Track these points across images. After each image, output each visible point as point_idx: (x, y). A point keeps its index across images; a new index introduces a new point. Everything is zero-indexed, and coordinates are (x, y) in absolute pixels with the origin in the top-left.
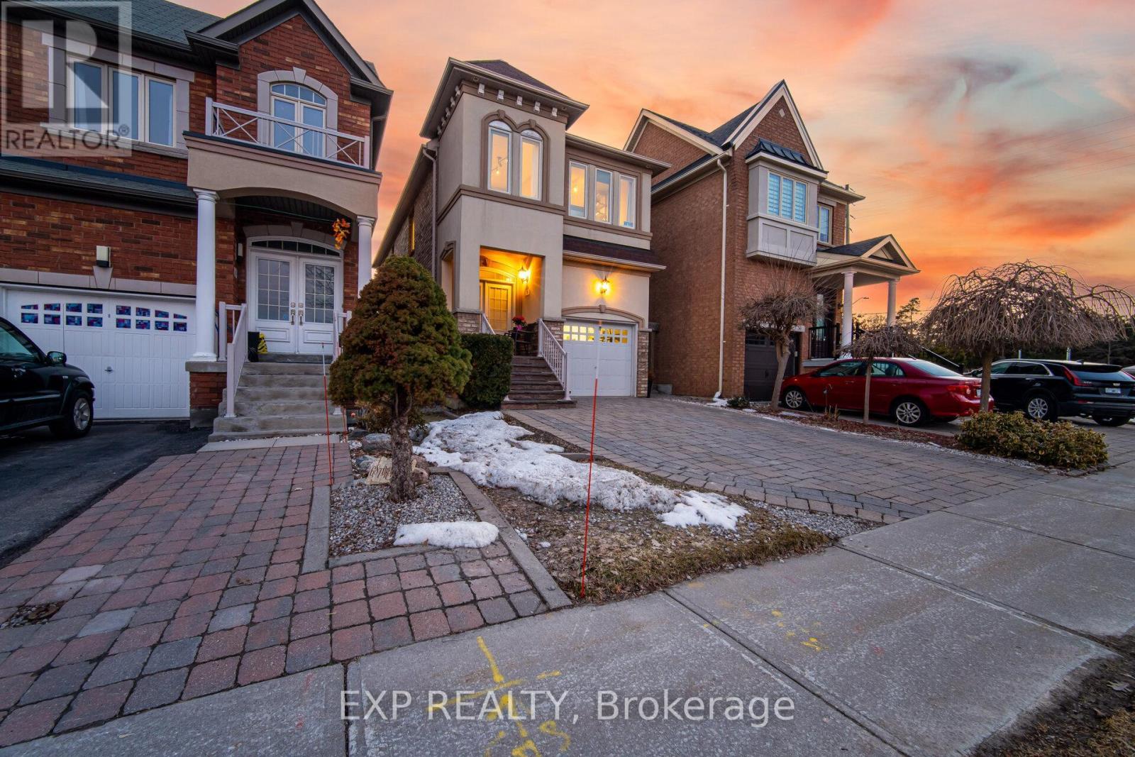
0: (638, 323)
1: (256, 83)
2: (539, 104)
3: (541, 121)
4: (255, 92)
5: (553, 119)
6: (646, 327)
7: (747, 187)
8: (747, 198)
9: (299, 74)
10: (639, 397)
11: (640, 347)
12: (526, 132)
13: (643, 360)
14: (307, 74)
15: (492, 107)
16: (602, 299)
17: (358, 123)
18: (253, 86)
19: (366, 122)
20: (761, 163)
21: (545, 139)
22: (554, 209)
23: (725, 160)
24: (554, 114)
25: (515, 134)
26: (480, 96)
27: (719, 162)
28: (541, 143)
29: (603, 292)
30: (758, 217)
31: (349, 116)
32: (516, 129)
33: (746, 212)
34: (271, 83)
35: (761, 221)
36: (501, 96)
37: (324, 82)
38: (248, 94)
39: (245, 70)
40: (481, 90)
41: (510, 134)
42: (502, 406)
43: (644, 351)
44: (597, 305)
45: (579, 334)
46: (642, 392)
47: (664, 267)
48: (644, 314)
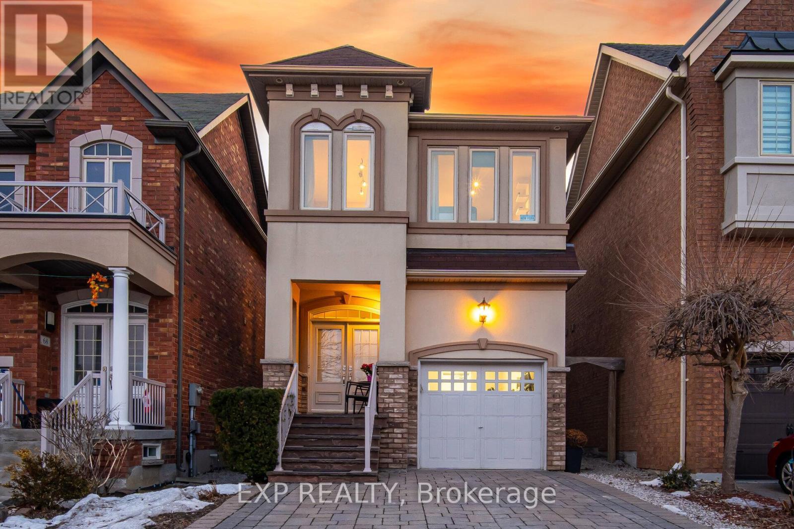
0: (547, 359)
1: (68, 151)
2: (366, 87)
3: (371, 108)
4: (67, 160)
5: (389, 100)
6: (562, 364)
7: (721, 120)
8: (721, 136)
9: (106, 131)
10: (552, 470)
11: (552, 395)
12: (350, 127)
13: (556, 415)
14: (113, 129)
15: (303, 108)
16: (482, 330)
17: (163, 166)
18: (65, 155)
19: (170, 163)
20: (737, 74)
21: (379, 130)
22: (393, 218)
23: (679, 86)
24: (389, 93)
25: (336, 133)
26: (290, 99)
27: (668, 93)
28: (373, 135)
29: (483, 320)
30: (735, 165)
31: (153, 161)
32: (337, 126)
33: (721, 161)
34: (82, 147)
35: (741, 172)
36: (314, 92)
37: (129, 132)
38: (61, 164)
39: (59, 141)
40: (289, 91)
41: (330, 135)
42: (271, 479)
43: (557, 400)
44: (475, 339)
45: (452, 381)
46: (556, 463)
47: (582, 273)
48: (558, 346)
